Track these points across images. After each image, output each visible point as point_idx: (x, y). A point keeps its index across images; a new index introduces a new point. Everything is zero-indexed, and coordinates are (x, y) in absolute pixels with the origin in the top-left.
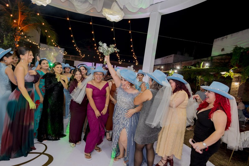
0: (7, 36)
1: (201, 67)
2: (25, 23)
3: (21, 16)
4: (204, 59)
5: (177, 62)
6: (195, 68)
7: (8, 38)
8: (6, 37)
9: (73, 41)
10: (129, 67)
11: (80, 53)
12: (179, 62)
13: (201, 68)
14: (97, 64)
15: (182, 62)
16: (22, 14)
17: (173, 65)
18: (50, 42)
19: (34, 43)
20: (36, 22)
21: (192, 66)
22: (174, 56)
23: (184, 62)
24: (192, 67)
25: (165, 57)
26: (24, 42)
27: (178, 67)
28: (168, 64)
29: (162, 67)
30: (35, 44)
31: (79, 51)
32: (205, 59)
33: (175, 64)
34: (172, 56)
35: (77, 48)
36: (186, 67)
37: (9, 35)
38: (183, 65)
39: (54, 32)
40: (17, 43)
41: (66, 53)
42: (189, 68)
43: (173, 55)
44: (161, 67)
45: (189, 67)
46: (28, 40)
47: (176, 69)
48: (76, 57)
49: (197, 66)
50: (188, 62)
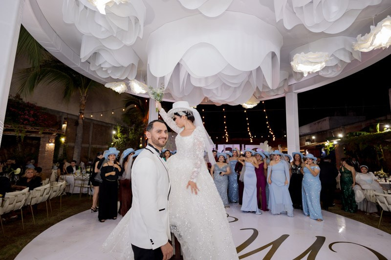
0: (131, 130)
1: (378, 130)
4: (380, 118)
5: (337, 128)
6: (368, 134)
7: (133, 131)
10: (261, 144)
12: (340, 127)
13: (379, 132)
14: (219, 145)
15: (346, 127)
17: (331, 133)
21: (363, 130)
22: (330, 119)
23: (349, 127)
24: (362, 133)
25: (314, 122)
27: (340, 135)
28: (321, 132)
29: (314, 137)
32: (383, 118)
33: (334, 132)
34: (325, 120)
36: (351, 134)
38: (347, 132)
42: (356, 135)
43: (327, 118)
44: (311, 137)
45: (356, 133)
47: (336, 138)
49: (371, 130)
50: (354, 125)
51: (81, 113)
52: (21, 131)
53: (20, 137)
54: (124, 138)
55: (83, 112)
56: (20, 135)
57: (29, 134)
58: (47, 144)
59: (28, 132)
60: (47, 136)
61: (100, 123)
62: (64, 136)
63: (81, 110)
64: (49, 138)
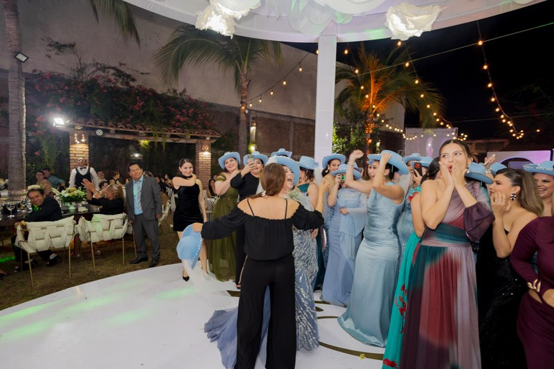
0: (354, 128)
2: (380, 96)
3: (374, 86)
7: (357, 131)
8: (354, 131)
9: (493, 100)
11: (511, 128)
16: (376, 82)
18: (426, 120)
19: (396, 129)
20: (399, 88)
26: (378, 133)
30: (398, 130)
31: (509, 122)
35: (502, 116)
37: (357, 126)
39: (435, 95)
40: (369, 136)
41: (463, 137)
46: (387, 126)
48: (490, 143)
51: (242, 103)
52: (160, 136)
53: (159, 143)
54: (343, 143)
55: (244, 100)
56: (160, 140)
57: (177, 139)
58: (200, 153)
59: (172, 136)
60: (199, 141)
61: (304, 122)
62: (254, 143)
63: (242, 97)
64: (202, 144)
